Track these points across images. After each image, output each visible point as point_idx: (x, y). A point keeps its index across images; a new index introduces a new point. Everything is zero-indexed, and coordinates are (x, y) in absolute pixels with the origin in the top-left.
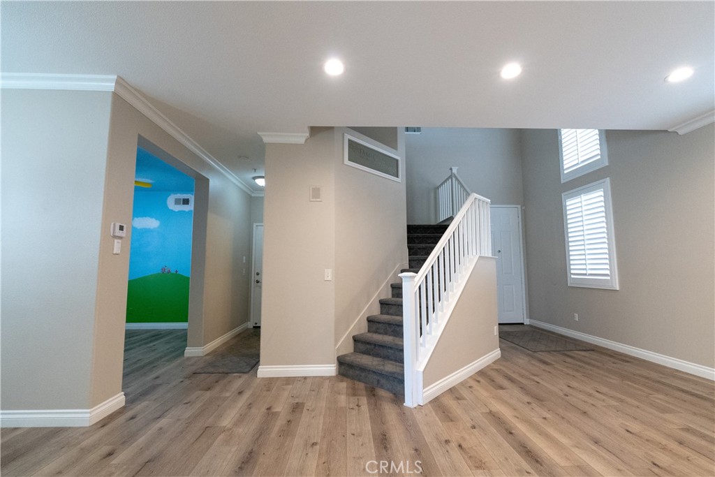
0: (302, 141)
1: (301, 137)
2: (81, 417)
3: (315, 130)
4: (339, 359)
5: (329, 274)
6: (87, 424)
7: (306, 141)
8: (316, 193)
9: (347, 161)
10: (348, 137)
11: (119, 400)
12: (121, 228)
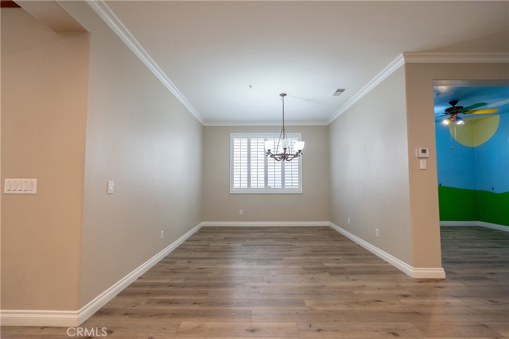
2: (409, 269)
6: (412, 276)
11: (439, 272)
12: (424, 151)
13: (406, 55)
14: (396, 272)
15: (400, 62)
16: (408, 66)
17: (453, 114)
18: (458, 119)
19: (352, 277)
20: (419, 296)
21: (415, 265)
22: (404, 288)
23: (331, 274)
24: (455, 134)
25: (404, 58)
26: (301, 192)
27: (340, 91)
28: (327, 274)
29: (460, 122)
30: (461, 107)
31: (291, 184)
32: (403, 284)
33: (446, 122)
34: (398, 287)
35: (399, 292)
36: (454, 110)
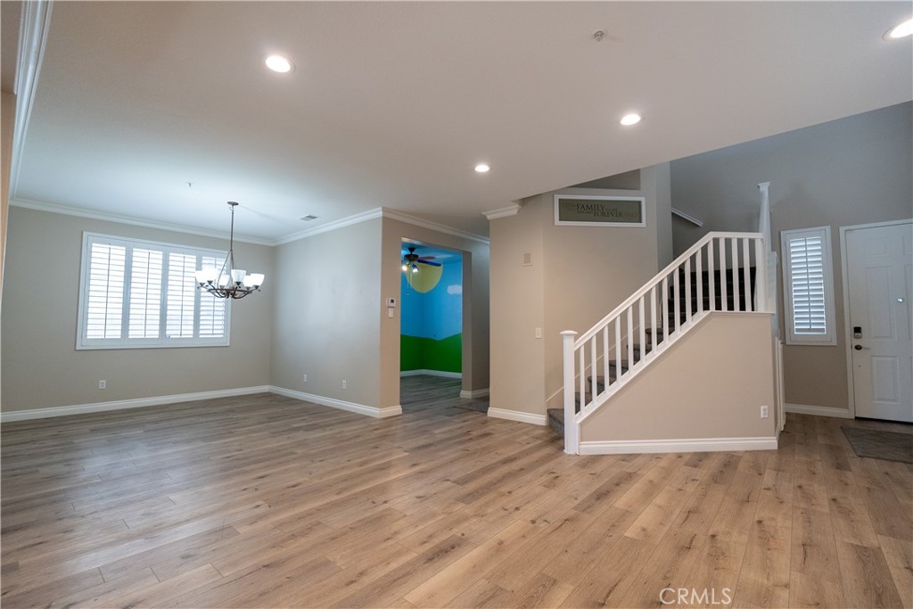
0: (515, 212)
1: (514, 210)
2: (376, 412)
3: (524, 202)
4: (548, 411)
5: (539, 333)
6: (378, 417)
7: (519, 212)
8: (527, 258)
9: (557, 222)
10: (557, 197)
11: (397, 409)
12: (392, 301)
13: (384, 210)
14: (363, 418)
15: (378, 213)
16: (385, 219)
17: (411, 260)
18: (414, 266)
19: (328, 428)
20: (385, 427)
21: (382, 406)
22: (374, 425)
23: (306, 430)
24: (410, 281)
25: (381, 213)
26: (228, 344)
27: (311, 217)
28: (302, 432)
29: (415, 270)
30: (416, 256)
31: (211, 332)
32: (373, 423)
33: (405, 268)
34: (370, 426)
35: (370, 428)
36: (411, 258)
